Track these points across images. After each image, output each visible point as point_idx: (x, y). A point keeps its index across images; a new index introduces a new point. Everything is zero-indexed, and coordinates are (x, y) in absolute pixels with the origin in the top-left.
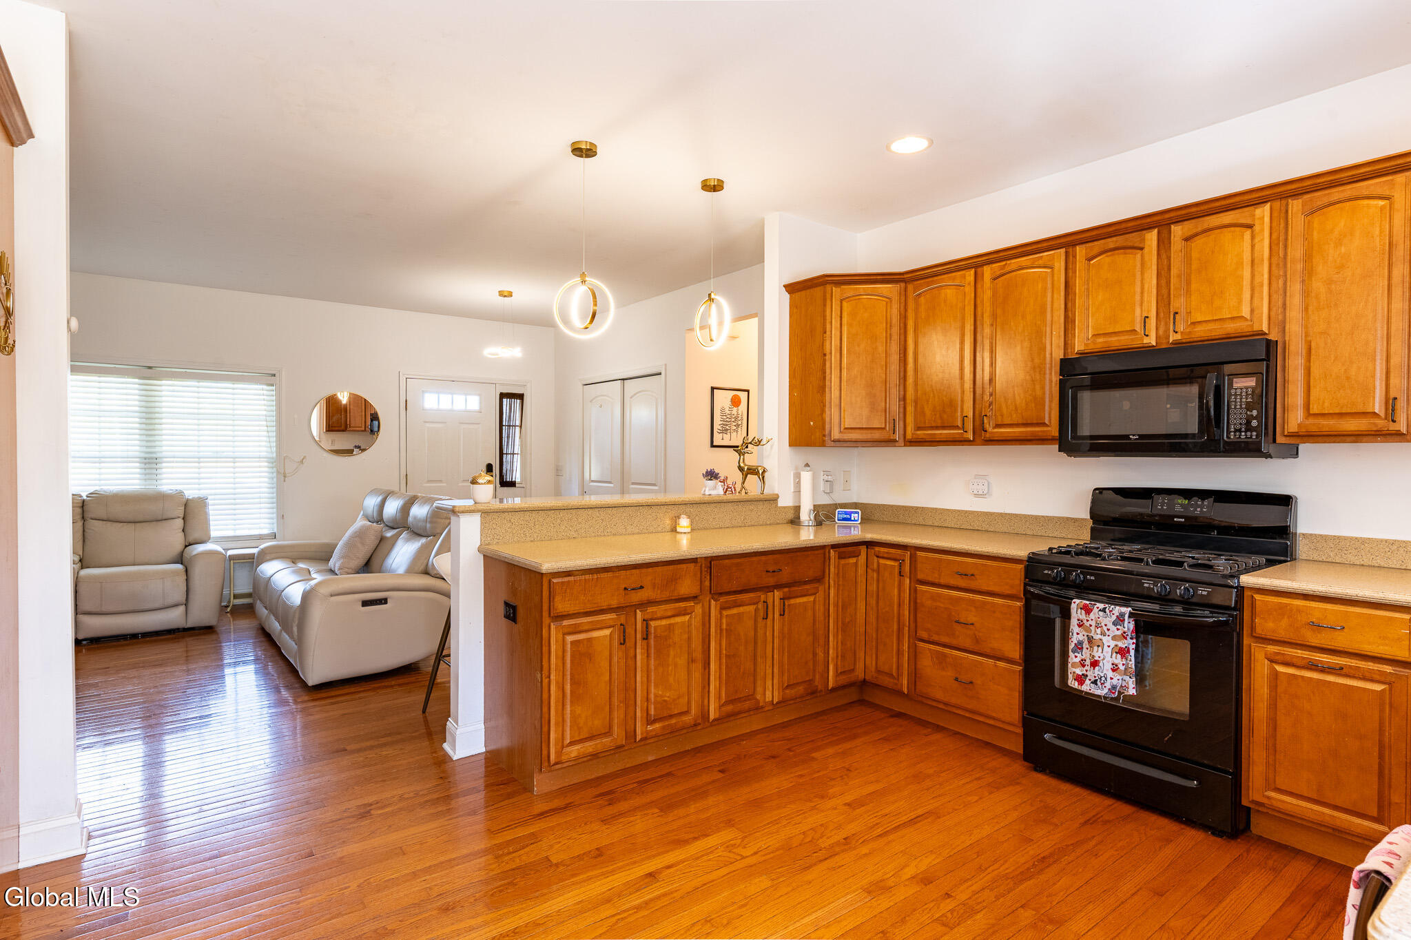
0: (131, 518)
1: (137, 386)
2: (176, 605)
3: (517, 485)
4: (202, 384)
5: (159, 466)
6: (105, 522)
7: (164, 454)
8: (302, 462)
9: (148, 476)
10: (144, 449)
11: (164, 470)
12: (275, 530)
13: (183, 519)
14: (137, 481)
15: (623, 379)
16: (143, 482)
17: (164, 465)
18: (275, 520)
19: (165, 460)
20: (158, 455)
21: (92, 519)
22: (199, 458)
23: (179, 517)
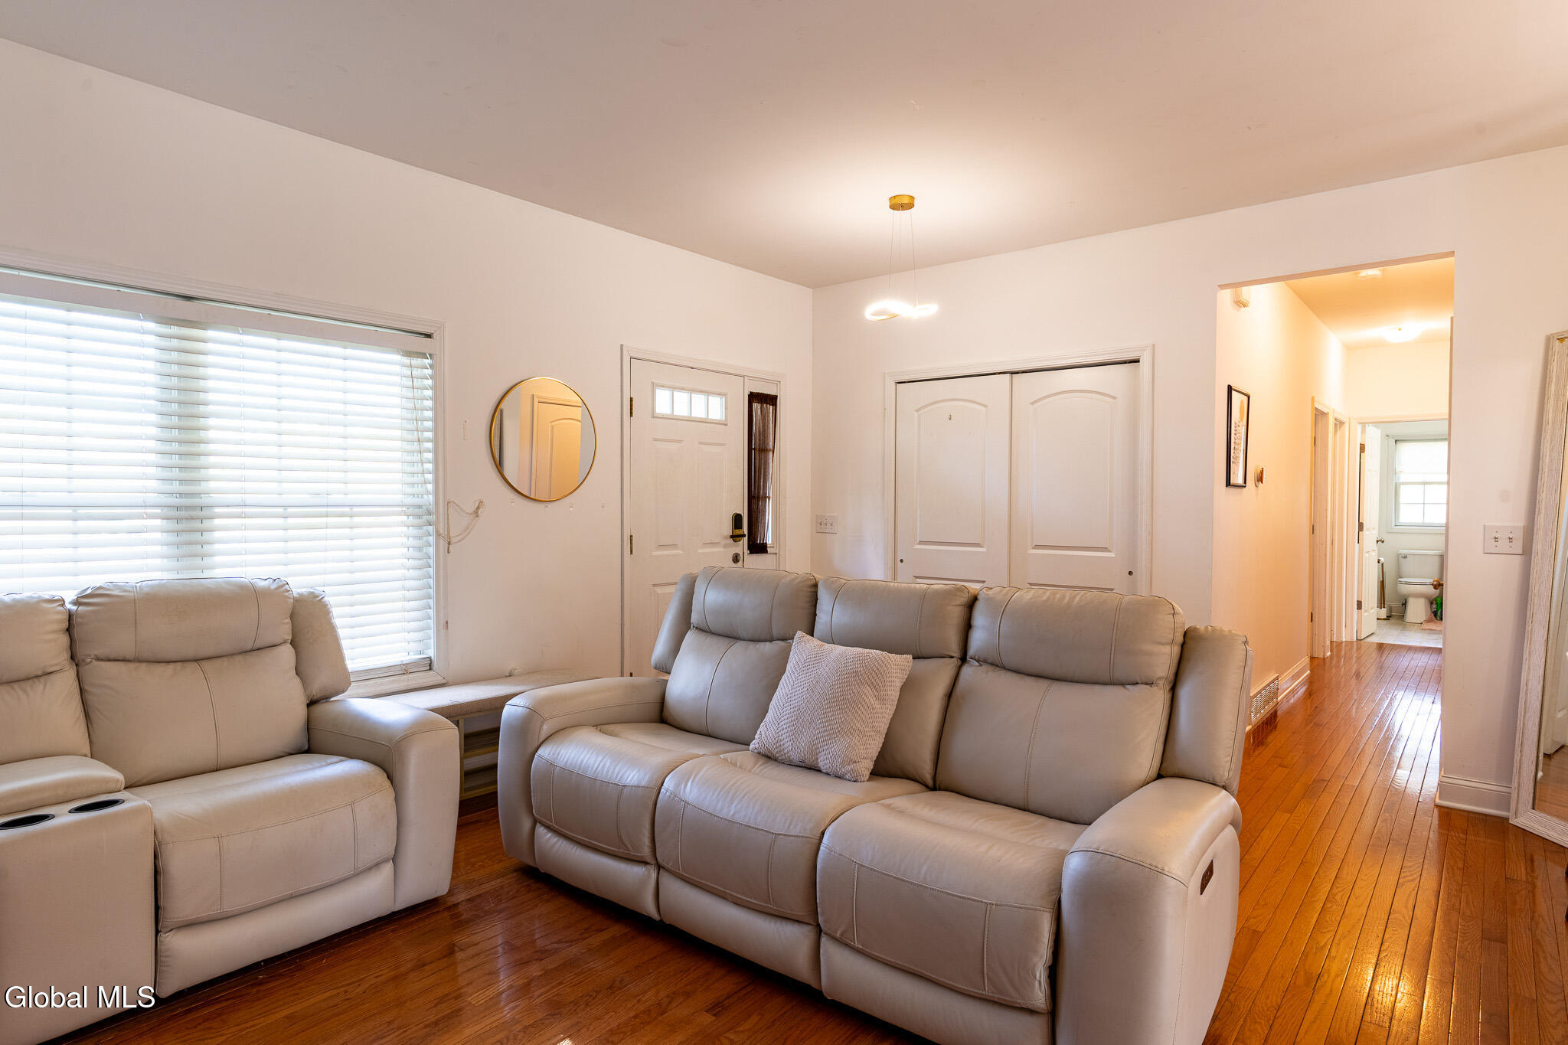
0: (190, 652)
1: (152, 339)
2: (377, 865)
3: (769, 550)
4: (285, 343)
5: (207, 524)
6: (132, 666)
7: (216, 498)
8: (476, 513)
9: (185, 549)
10: (176, 487)
11: (217, 535)
12: (431, 653)
13: (292, 643)
14: (158, 562)
15: (1013, 373)
16: (173, 563)
17: (217, 522)
18: (432, 633)
19: (218, 510)
20: (204, 500)
21: (99, 659)
22: (285, 507)
23: (285, 642)
